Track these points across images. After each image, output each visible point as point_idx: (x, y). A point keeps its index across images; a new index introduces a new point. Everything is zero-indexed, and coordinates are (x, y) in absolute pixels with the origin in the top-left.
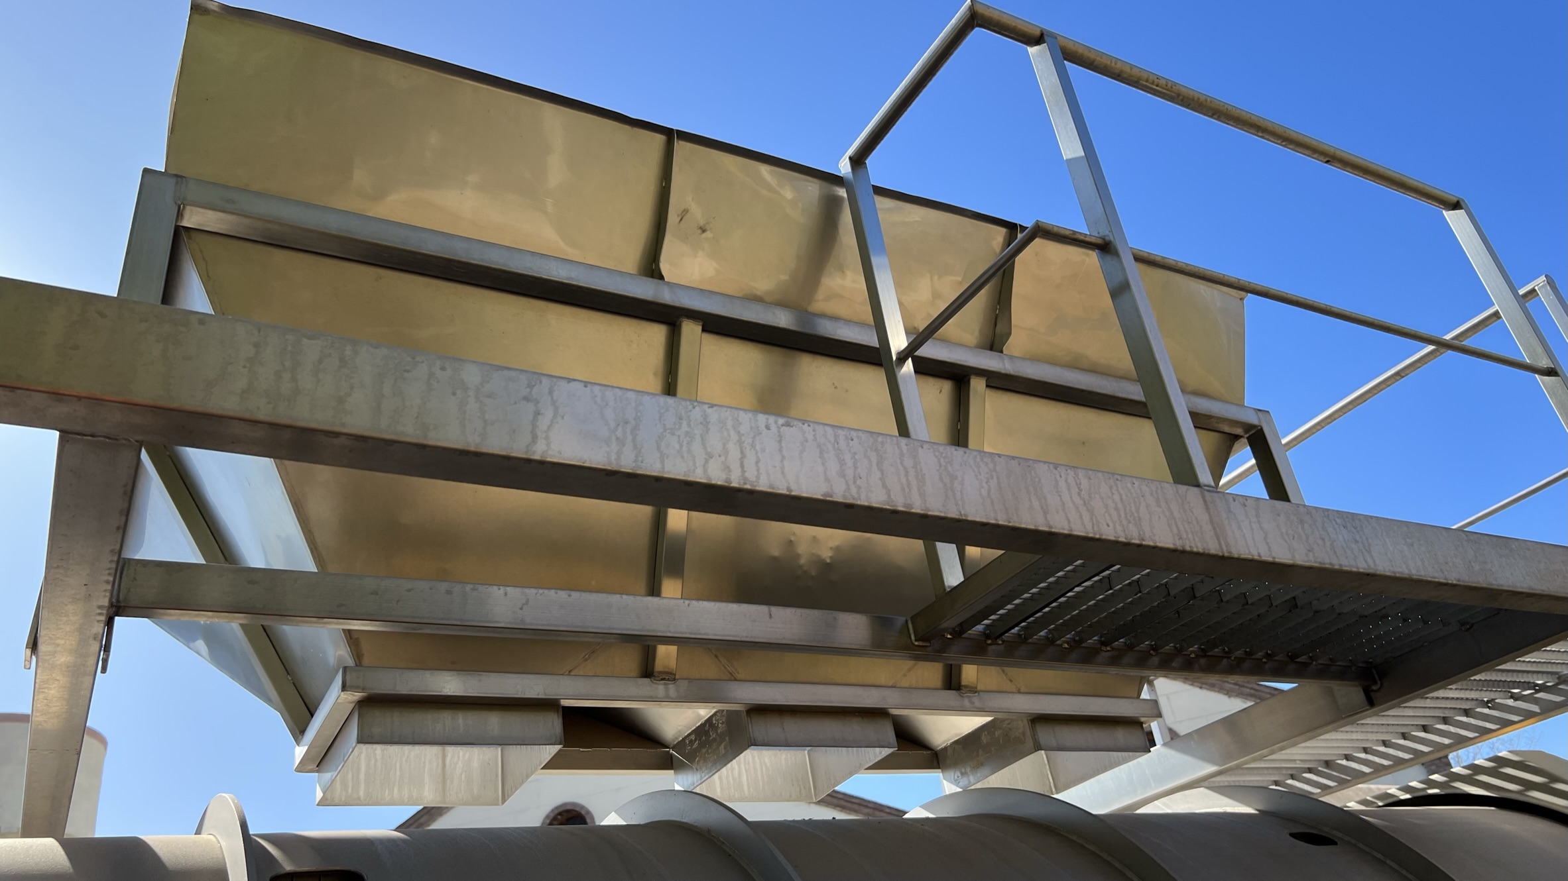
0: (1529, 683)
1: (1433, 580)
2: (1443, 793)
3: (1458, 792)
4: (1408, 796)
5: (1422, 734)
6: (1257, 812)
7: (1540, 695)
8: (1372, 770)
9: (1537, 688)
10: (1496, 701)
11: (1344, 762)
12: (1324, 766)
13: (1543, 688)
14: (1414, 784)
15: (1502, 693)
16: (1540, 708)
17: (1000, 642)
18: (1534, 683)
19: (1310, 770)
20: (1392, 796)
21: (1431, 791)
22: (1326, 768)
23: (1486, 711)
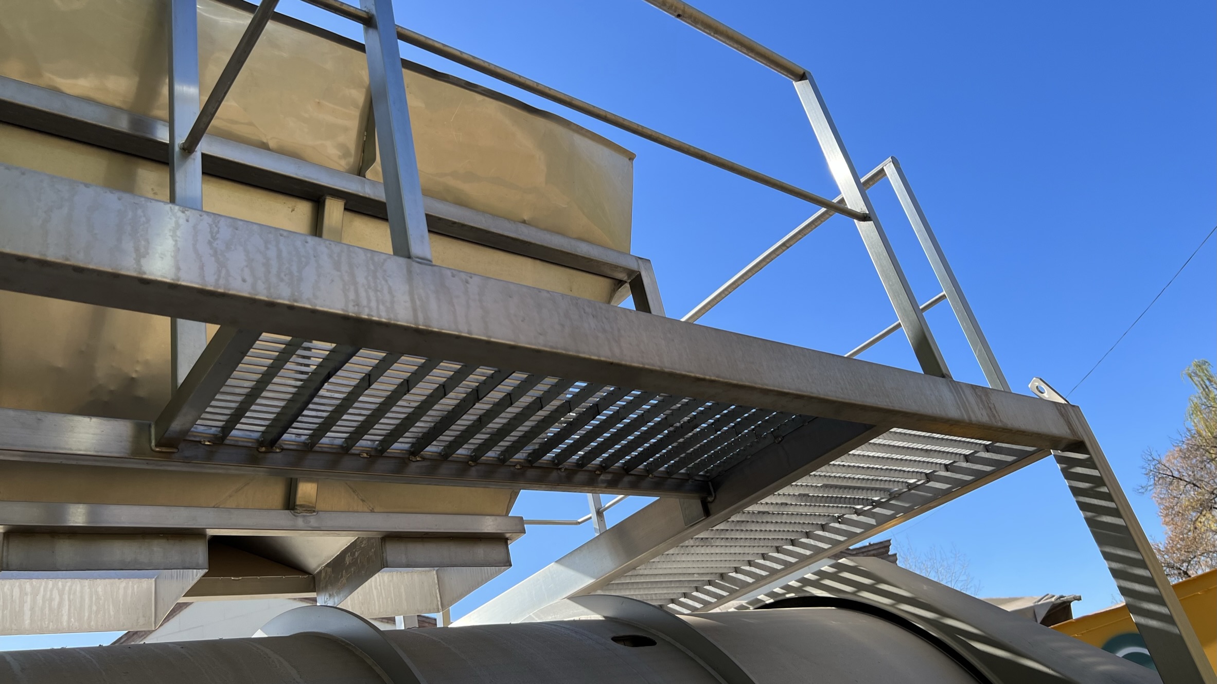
0: (867, 499)
1: (688, 374)
2: (797, 597)
3: (808, 595)
4: (772, 601)
5: (790, 548)
6: (603, 619)
7: (877, 510)
8: (754, 580)
9: (874, 504)
10: (845, 516)
11: (733, 574)
12: (720, 579)
13: (879, 504)
14: (777, 590)
15: (847, 509)
16: (876, 522)
17: (278, 450)
18: (871, 499)
19: (710, 583)
20: (761, 601)
21: (788, 596)
22: (721, 580)
23: (837, 525)
